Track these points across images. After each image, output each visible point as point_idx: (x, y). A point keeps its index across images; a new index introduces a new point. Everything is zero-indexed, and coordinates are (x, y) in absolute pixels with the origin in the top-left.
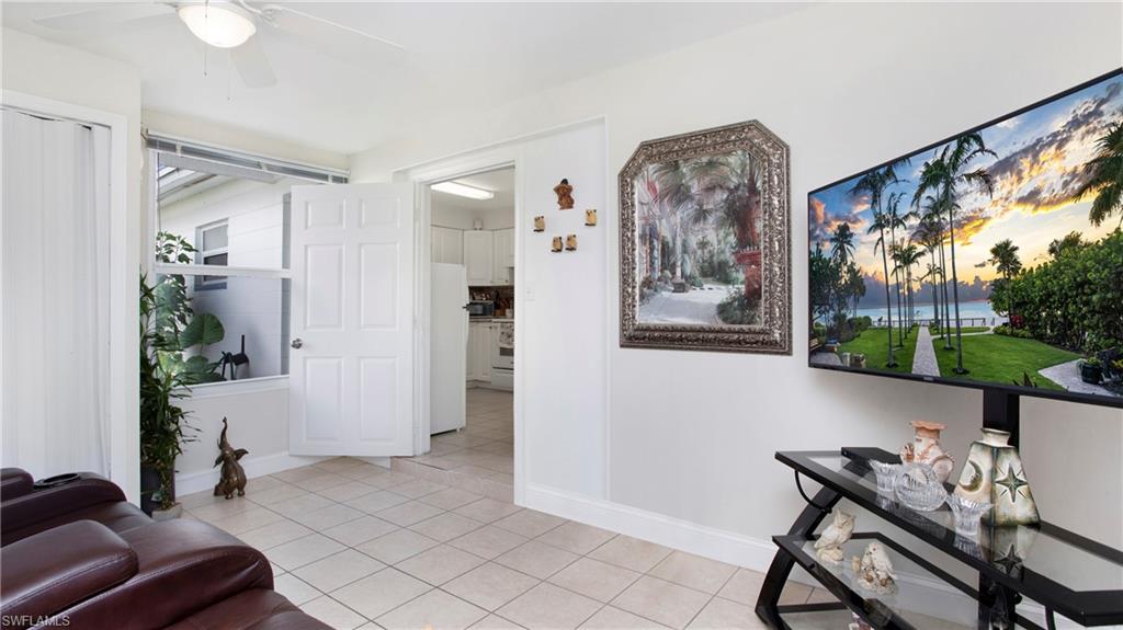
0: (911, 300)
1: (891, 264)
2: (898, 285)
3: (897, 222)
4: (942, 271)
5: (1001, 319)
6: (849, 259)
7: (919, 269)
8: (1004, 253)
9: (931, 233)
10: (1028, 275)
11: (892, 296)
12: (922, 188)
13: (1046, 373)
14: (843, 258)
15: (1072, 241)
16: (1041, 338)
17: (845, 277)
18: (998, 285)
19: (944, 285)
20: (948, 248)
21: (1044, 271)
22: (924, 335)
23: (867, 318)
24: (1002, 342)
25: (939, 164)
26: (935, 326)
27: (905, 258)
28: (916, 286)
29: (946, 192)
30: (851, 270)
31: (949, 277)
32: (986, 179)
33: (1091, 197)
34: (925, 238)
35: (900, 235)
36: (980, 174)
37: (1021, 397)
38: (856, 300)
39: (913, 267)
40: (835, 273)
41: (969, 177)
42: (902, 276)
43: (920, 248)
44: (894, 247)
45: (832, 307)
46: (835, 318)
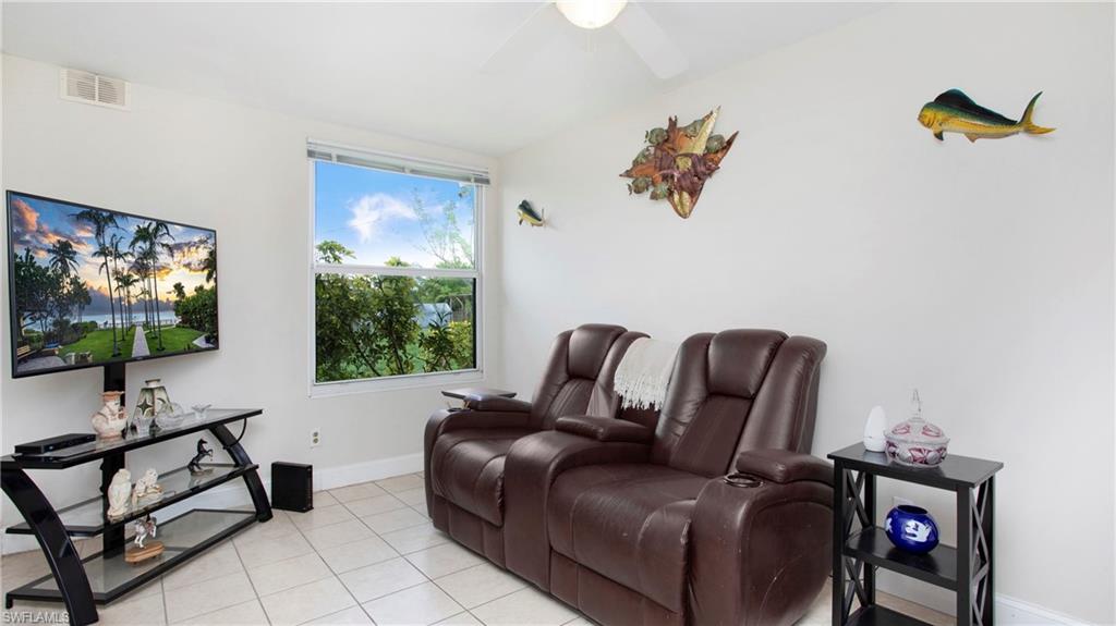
0: (130, 309)
1: (114, 284)
2: (120, 299)
3: (118, 256)
4: (149, 293)
5: (179, 320)
6: (73, 274)
7: (135, 290)
8: (179, 288)
9: (142, 268)
10: (188, 299)
11: (114, 306)
12: (136, 240)
13: (195, 342)
14: (65, 270)
15: (201, 288)
16: (193, 327)
17: (67, 288)
18: (176, 302)
19: (151, 301)
20: (152, 280)
21: (193, 298)
22: (140, 332)
23: (94, 324)
24: (180, 331)
25: (146, 230)
26: (146, 325)
27: (126, 282)
28: (133, 301)
29: (151, 248)
30: (75, 281)
31: (154, 297)
32: (171, 249)
33: (206, 272)
34: (139, 271)
35: (121, 264)
36: (167, 246)
37: (127, 364)
38: (82, 309)
39: (131, 288)
40: (55, 283)
41: (163, 245)
42: (123, 293)
43: (136, 277)
44: (116, 272)
45: (50, 313)
46: (55, 324)
